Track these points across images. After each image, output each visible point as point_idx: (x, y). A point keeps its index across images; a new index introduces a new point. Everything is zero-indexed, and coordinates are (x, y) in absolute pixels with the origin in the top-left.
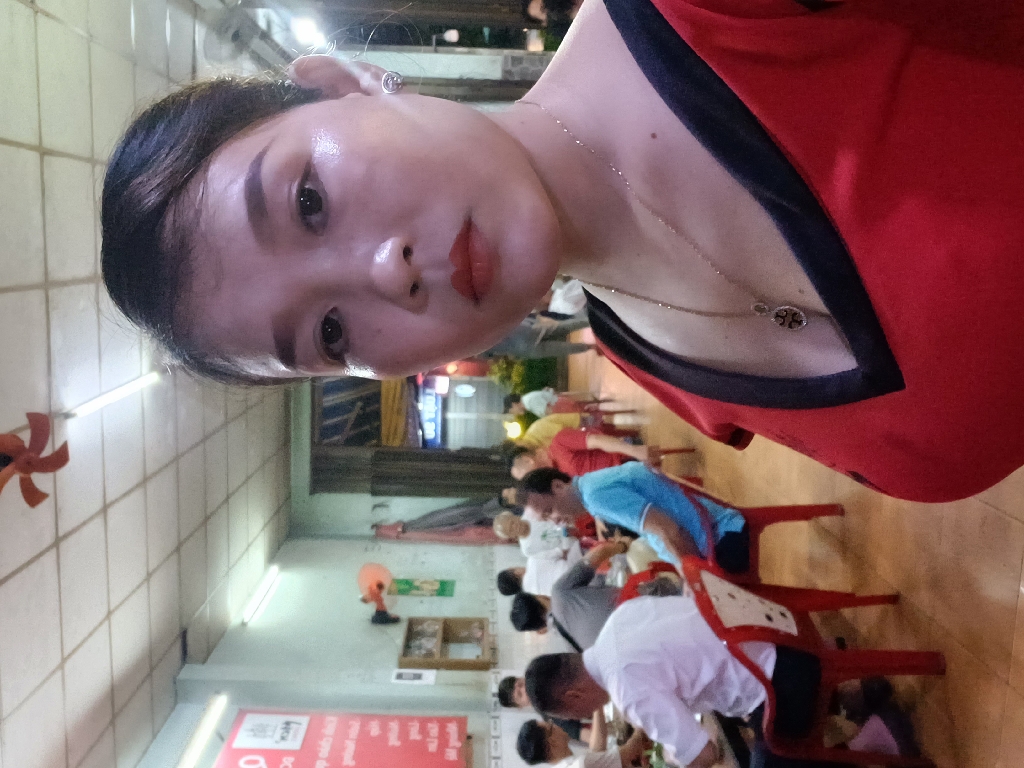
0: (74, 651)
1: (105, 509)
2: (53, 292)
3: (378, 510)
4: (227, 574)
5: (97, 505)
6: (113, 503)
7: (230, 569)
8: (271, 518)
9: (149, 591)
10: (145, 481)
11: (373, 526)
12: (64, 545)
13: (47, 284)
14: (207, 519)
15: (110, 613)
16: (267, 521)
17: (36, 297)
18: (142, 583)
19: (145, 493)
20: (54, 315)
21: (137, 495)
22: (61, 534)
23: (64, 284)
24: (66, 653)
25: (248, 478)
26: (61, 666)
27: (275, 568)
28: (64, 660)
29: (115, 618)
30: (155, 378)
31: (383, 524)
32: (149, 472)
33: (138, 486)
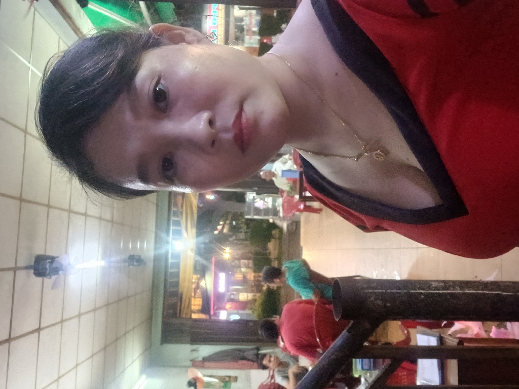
0: (63, 375)
1: (79, 315)
2: (72, 215)
3: (194, 352)
4: (123, 372)
5: (77, 313)
6: (82, 314)
7: (124, 370)
8: (143, 353)
9: (92, 363)
10: (95, 310)
11: (191, 361)
12: (64, 324)
13: (70, 211)
14: (117, 339)
15: (77, 365)
16: (141, 353)
17: (66, 214)
18: (90, 357)
19: (95, 314)
20: (70, 223)
21: (91, 314)
22: (64, 318)
23: (76, 213)
24: (60, 375)
25: (134, 328)
26: (57, 380)
27: (144, 376)
28: (59, 378)
29: (79, 367)
30: (102, 263)
31: (196, 360)
32: (98, 306)
33: (92, 310)
